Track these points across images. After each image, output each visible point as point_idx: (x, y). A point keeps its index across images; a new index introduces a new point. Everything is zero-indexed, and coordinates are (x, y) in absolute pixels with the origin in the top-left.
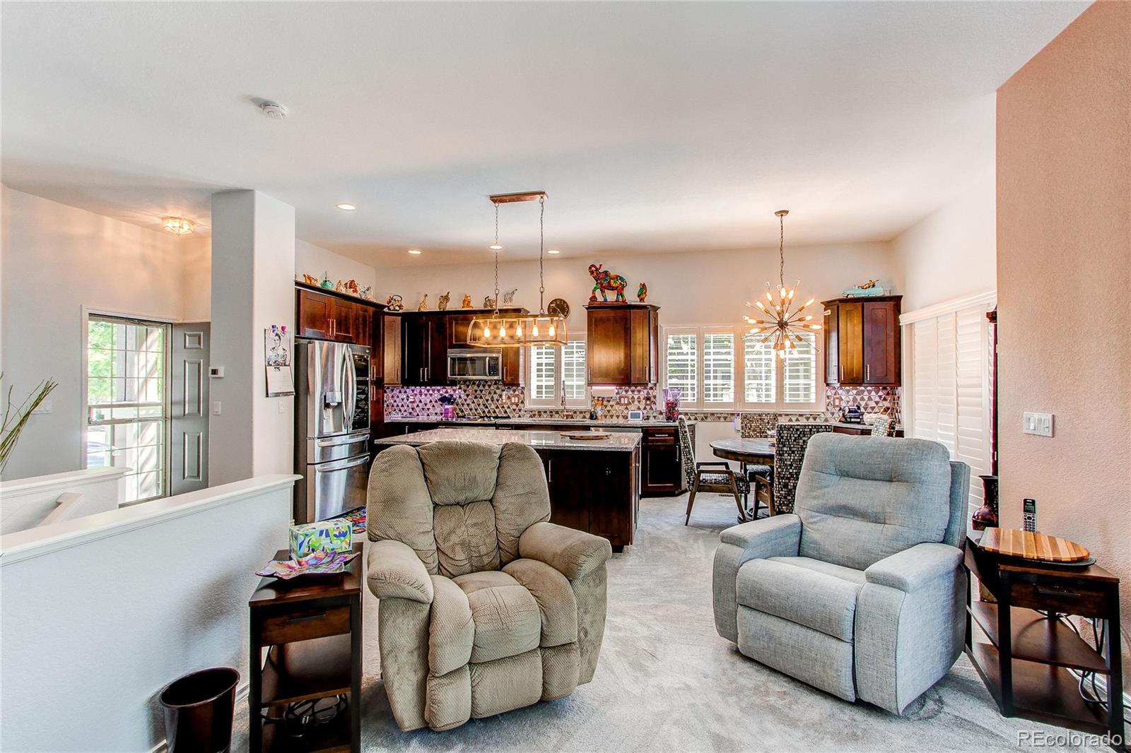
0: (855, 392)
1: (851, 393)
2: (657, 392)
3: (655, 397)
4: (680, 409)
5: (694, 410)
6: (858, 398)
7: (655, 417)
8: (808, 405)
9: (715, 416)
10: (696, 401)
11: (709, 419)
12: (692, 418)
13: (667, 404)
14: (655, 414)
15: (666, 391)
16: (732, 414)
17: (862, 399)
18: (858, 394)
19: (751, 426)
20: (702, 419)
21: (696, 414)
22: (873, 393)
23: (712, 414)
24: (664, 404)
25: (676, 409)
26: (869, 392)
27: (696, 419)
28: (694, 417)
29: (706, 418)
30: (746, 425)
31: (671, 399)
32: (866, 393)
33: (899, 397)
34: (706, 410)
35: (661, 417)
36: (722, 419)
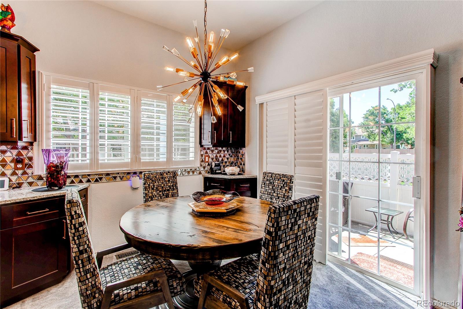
0: (216, 151)
1: (214, 152)
2: (36, 153)
3: (31, 159)
4: (69, 171)
5: (87, 171)
6: (218, 155)
7: (30, 184)
8: (189, 162)
9: (112, 177)
10: (88, 161)
11: (104, 180)
12: (84, 180)
13: (49, 168)
14: (30, 180)
15: (47, 152)
16: (129, 173)
17: (220, 156)
18: (218, 153)
19: (154, 186)
20: (97, 181)
21: (89, 175)
22: (226, 152)
23: (108, 174)
24: (45, 167)
25: (63, 173)
26: (224, 151)
27: (89, 181)
28: (86, 179)
29: (101, 179)
30: (149, 185)
31: (54, 159)
32: (222, 152)
33: (243, 155)
34: (101, 170)
35: (40, 183)
36: (118, 179)
